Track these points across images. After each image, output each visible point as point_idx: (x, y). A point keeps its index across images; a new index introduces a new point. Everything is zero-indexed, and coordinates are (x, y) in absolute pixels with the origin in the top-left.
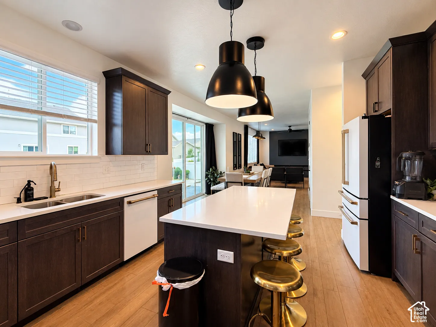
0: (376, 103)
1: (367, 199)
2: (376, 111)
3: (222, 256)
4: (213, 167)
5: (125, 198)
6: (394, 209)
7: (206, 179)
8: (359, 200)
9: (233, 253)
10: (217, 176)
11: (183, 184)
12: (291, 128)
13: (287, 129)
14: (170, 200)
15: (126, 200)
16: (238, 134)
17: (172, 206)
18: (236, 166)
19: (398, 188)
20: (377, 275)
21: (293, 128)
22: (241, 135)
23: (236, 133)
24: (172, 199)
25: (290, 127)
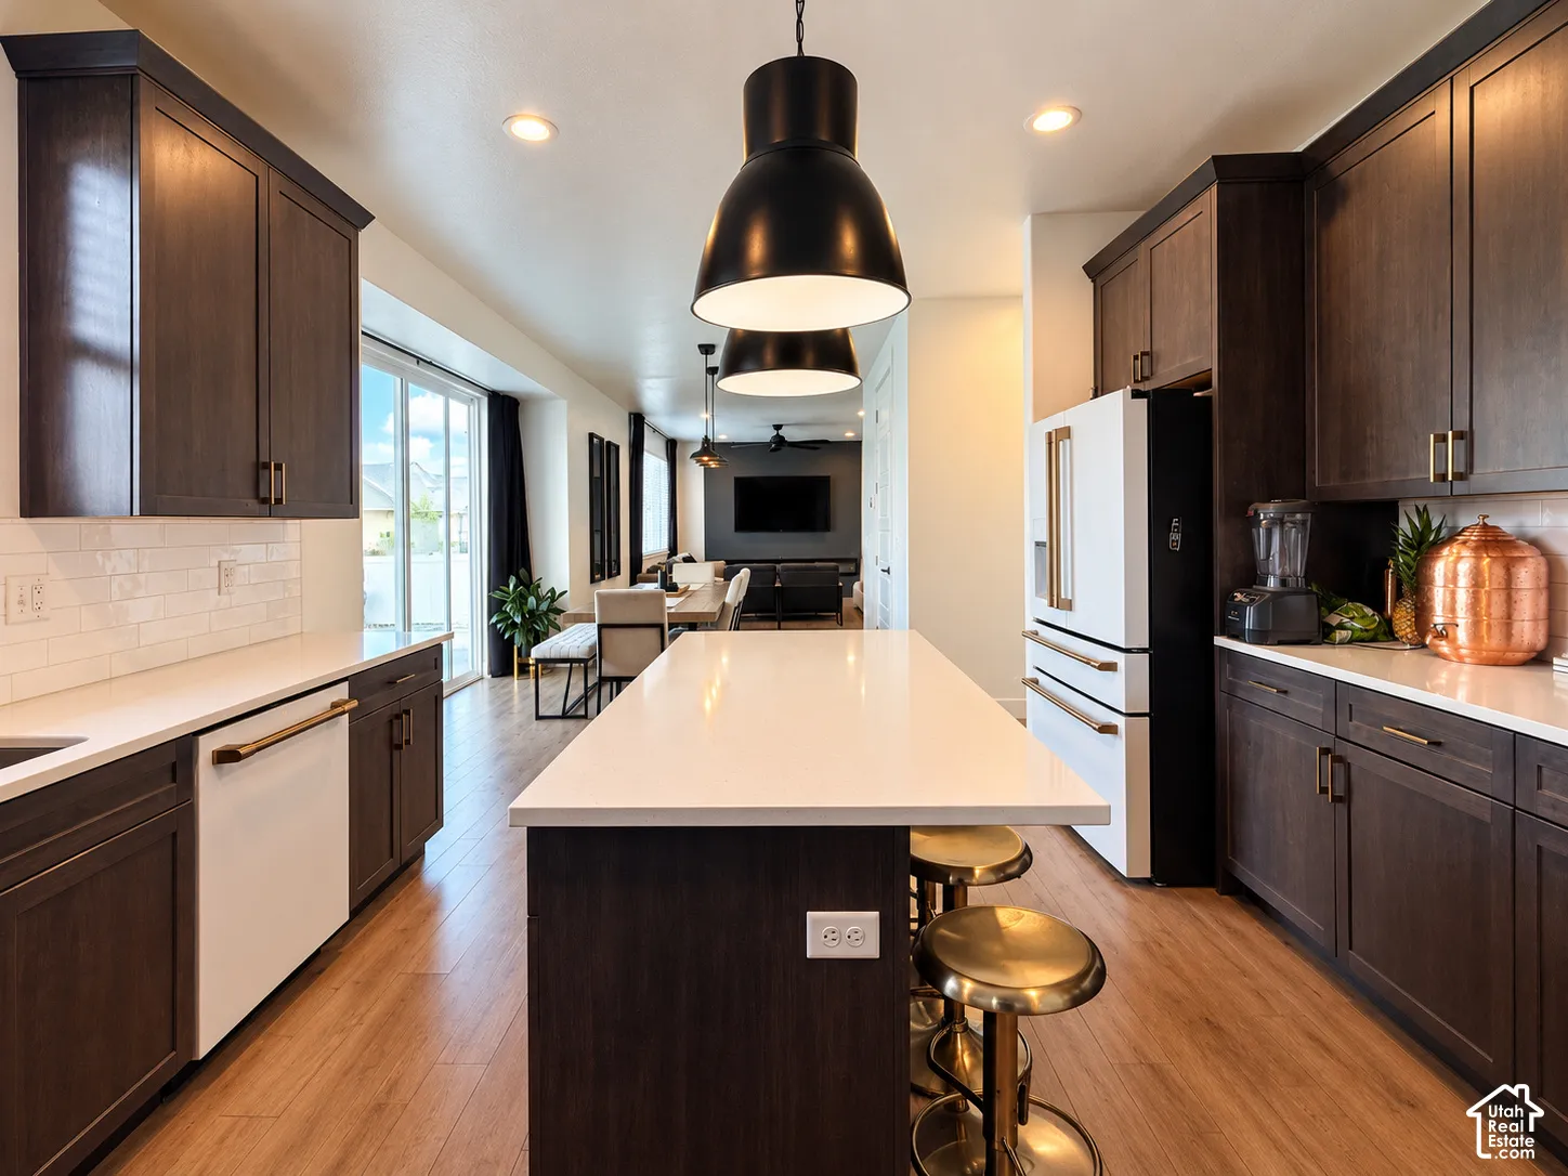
0: (1143, 354)
1: (1143, 651)
2: (1144, 379)
3: (830, 936)
4: (522, 571)
5: (201, 738)
6: (1223, 676)
7: (494, 620)
8: (1123, 655)
9: (875, 914)
10: (538, 605)
11: (445, 644)
12: (781, 432)
13: (767, 435)
14: (398, 717)
15: (207, 746)
16: (609, 443)
17: (408, 742)
18: (602, 567)
19: (1250, 612)
20: (1170, 885)
21: (790, 434)
22: (617, 448)
23: (602, 440)
24: (407, 712)
25: (778, 427)
